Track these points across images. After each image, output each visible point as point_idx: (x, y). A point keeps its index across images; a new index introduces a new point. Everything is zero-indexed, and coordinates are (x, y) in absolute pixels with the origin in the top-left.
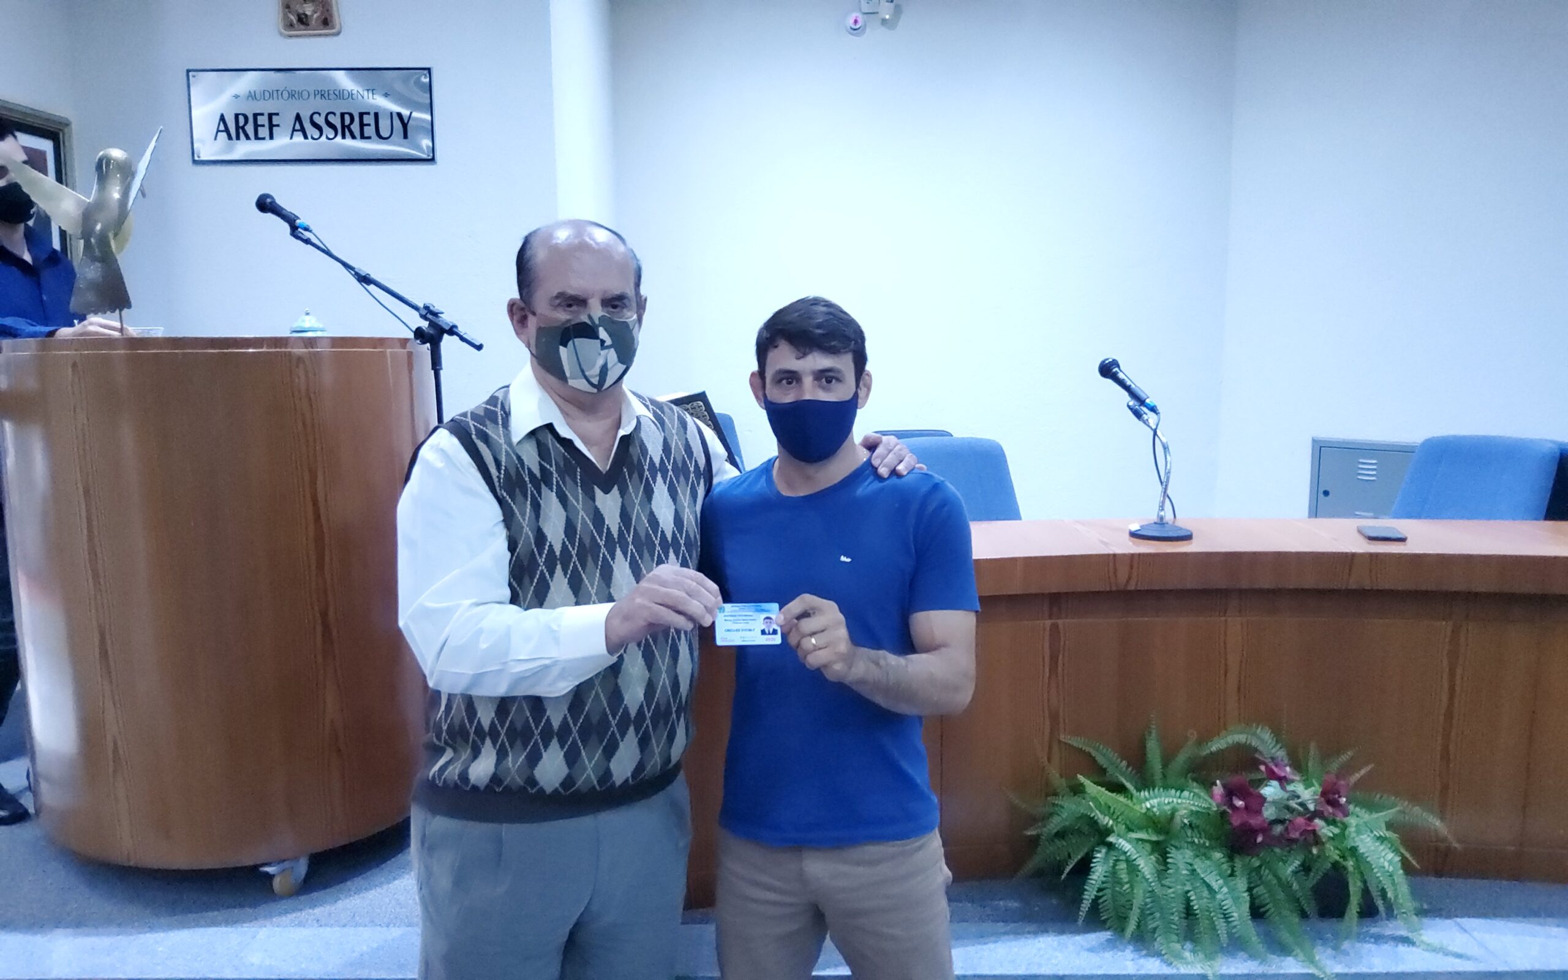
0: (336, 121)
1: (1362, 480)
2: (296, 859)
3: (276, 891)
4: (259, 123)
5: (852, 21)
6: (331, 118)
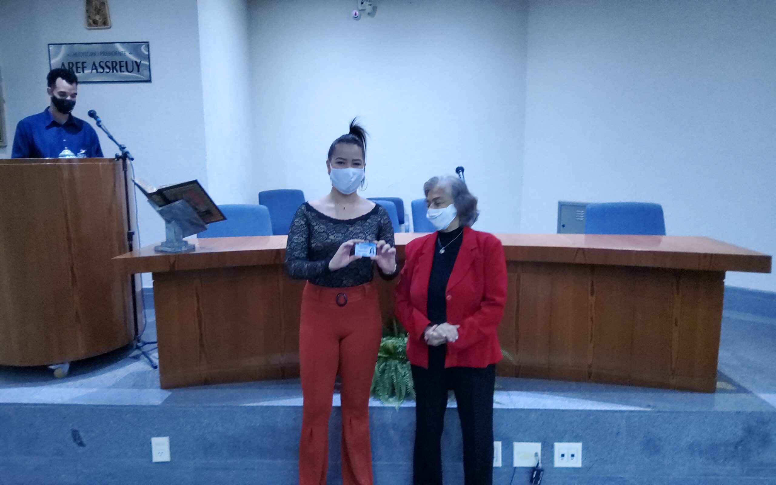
2: (64, 363)
3: (56, 376)
4: (79, 65)
5: (354, 13)
6: (108, 64)
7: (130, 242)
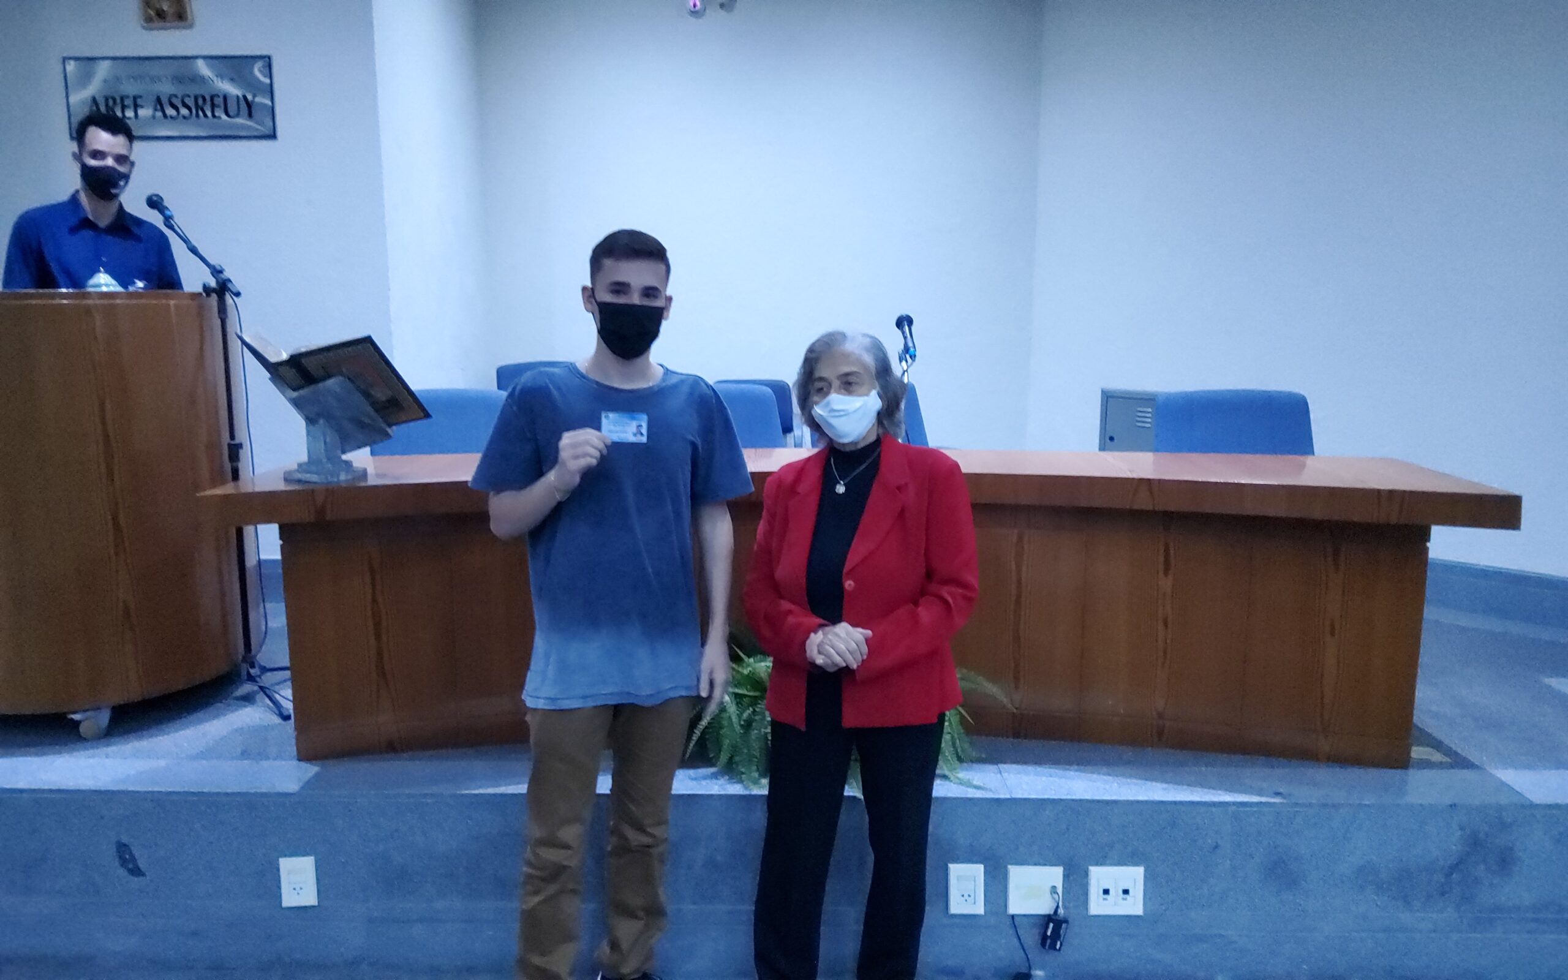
0: (190, 102)
1: (1139, 427)
2: (99, 708)
3: (82, 735)
4: (126, 103)
5: (692, 4)
6: (187, 100)
7: (234, 464)
